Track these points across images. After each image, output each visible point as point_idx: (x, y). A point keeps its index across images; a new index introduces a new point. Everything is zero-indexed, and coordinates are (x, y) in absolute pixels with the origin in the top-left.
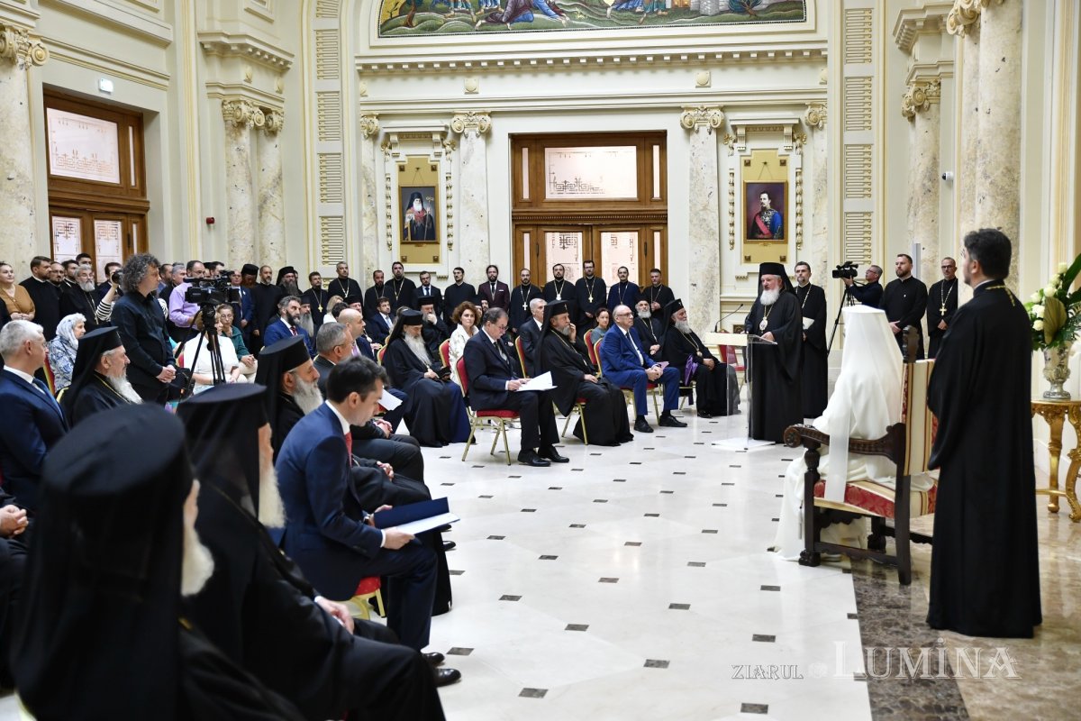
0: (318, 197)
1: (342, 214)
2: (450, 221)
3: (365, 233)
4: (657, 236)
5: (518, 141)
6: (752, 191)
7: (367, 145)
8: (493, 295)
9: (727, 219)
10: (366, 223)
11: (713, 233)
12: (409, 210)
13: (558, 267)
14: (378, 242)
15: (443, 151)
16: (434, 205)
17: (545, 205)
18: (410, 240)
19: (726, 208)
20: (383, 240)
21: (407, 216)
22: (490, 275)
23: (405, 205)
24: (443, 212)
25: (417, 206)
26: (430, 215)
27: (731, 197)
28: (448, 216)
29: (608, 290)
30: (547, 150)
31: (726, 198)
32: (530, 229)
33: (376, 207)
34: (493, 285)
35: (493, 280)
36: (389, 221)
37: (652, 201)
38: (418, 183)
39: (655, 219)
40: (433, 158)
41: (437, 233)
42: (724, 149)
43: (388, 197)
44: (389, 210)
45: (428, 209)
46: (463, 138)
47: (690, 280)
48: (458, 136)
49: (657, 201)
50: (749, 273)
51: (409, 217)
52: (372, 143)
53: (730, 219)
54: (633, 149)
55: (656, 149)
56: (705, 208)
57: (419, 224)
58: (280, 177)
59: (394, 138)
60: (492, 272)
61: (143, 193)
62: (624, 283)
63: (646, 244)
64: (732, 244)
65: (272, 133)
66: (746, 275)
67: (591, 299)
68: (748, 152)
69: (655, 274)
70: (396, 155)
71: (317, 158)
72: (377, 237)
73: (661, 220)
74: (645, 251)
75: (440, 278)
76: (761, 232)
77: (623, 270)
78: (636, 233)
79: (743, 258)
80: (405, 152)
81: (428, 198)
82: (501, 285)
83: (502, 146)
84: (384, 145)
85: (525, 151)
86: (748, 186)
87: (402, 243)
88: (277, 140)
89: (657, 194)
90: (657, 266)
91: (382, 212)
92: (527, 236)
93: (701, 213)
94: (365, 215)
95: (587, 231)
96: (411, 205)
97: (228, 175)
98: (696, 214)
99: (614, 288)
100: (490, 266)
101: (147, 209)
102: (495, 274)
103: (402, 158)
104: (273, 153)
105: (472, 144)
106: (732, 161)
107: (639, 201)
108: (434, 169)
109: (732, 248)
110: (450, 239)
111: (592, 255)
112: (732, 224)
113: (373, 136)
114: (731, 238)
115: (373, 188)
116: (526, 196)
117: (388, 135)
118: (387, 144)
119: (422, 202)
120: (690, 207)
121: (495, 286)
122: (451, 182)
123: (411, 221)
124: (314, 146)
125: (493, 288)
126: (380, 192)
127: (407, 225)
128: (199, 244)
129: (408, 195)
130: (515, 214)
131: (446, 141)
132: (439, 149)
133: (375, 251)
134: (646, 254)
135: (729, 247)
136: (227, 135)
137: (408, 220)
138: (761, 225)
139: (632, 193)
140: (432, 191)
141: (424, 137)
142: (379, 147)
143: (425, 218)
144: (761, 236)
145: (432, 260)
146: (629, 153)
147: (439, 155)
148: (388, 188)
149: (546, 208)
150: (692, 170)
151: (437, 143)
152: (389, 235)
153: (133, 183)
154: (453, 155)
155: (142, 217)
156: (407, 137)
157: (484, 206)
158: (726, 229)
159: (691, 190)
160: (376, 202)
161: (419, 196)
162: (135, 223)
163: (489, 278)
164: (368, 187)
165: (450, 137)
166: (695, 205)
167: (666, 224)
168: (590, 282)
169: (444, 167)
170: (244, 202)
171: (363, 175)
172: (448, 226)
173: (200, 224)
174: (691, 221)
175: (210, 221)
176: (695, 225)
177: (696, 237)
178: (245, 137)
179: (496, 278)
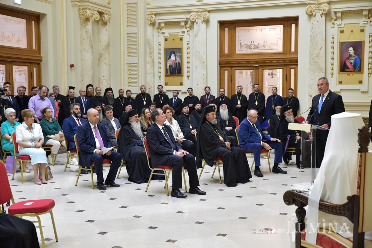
0: (126, 54)
1: (137, 63)
2: (188, 65)
3: (148, 71)
4: (293, 71)
5: (222, 24)
6: (344, 46)
7: (150, 29)
8: (208, 101)
9: (329, 61)
10: (148, 66)
11: (322, 69)
12: (169, 60)
13: (240, 87)
14: (154, 75)
15: (186, 30)
16: (181, 57)
17: (236, 56)
18: (169, 75)
19: (329, 55)
20: (157, 75)
21: (168, 63)
22: (206, 91)
23: (168, 57)
24: (185, 60)
25: (173, 58)
26: (179, 62)
27: (332, 50)
28: (188, 63)
29: (266, 99)
30: (237, 28)
31: (329, 50)
32: (228, 68)
33: (154, 58)
34: (208, 96)
35: (208, 94)
36: (160, 65)
37: (290, 53)
38: (173, 47)
39: (291, 62)
40: (181, 34)
41: (182, 70)
42: (329, 25)
43: (159, 54)
44: (160, 60)
45: (178, 60)
46: (195, 24)
47: (309, 93)
48: (193, 23)
49: (293, 53)
50: (341, 90)
51: (169, 63)
52: (152, 28)
53: (331, 61)
54: (281, 26)
55: (293, 26)
56: (318, 56)
57: (173, 67)
58: (108, 45)
59: (162, 25)
60: (207, 89)
61: (40, 53)
62: (274, 95)
63: (286, 75)
64: (332, 74)
65: (105, 24)
66: (339, 90)
67: (256, 103)
68: (343, 26)
69: (290, 91)
70: (163, 33)
71: (126, 35)
72: (154, 73)
73: (294, 63)
74: (286, 79)
75: (183, 93)
76: (348, 68)
77: (274, 88)
78: (282, 70)
79: (338, 82)
80: (168, 32)
81: (178, 54)
82: (212, 96)
83: (214, 27)
84: (158, 28)
85: (226, 29)
86: (342, 44)
87: (166, 76)
88: (107, 27)
89: (293, 49)
90: (292, 87)
91: (156, 61)
92: (226, 72)
93: (316, 58)
94: (148, 63)
95: (257, 69)
96: (170, 57)
97: (81, 44)
98: (313, 59)
99: (269, 98)
100: (206, 87)
101: (41, 61)
102: (209, 91)
103: (166, 34)
104: (105, 33)
105: (200, 26)
106: (333, 31)
107: (284, 53)
108: (181, 39)
109: (332, 77)
110: (188, 74)
111: (258, 81)
112: (333, 64)
113: (153, 24)
114: (332, 71)
115: (152, 49)
116: (226, 52)
117: (160, 23)
118: (159, 28)
119: (175, 56)
120: (310, 56)
121: (209, 97)
122: (189, 46)
123: (170, 65)
124: (125, 29)
125: (208, 98)
126: (156, 51)
127: (168, 67)
128: (66, 77)
129: (169, 52)
130: (220, 61)
131: (187, 26)
132: (184, 30)
133: (153, 80)
134: (286, 80)
135: (331, 76)
136: (81, 25)
137: (168, 65)
138: (348, 64)
139: (280, 49)
140: (180, 50)
141: (176, 24)
142: (155, 30)
143: (176, 64)
144: (348, 70)
145: (180, 84)
146: (279, 29)
147: (183, 32)
148: (159, 49)
149: (236, 58)
150: (311, 36)
151: (183, 27)
152: (160, 72)
153: (34, 48)
154: (191, 32)
155: (39, 64)
156: (168, 24)
157: (205, 57)
158: (329, 66)
159: (311, 47)
160: (154, 56)
161: (174, 53)
162: (34, 67)
163: (206, 93)
164: (150, 49)
165: (189, 23)
166: (313, 54)
167: (297, 65)
168: (257, 94)
169: (186, 38)
170: (88, 57)
171: (148, 43)
172: (188, 68)
173: (66, 68)
174: (310, 63)
175: (72, 66)
176: (312, 65)
177: (312, 71)
178: (89, 26)
179: (209, 93)
